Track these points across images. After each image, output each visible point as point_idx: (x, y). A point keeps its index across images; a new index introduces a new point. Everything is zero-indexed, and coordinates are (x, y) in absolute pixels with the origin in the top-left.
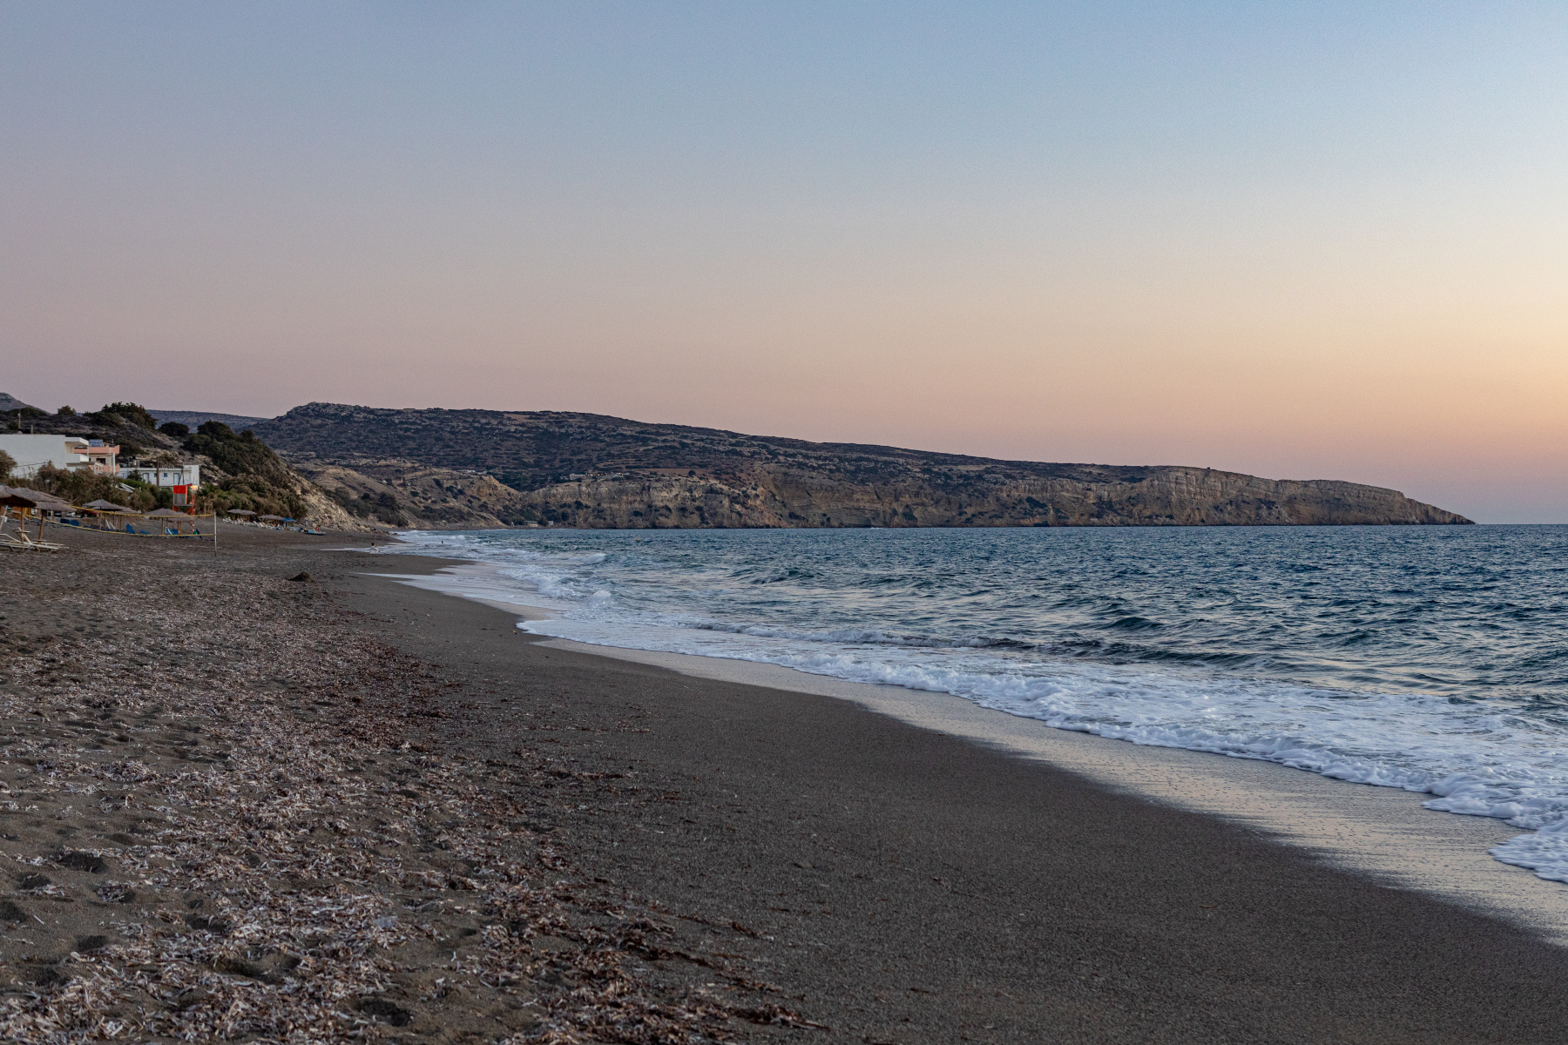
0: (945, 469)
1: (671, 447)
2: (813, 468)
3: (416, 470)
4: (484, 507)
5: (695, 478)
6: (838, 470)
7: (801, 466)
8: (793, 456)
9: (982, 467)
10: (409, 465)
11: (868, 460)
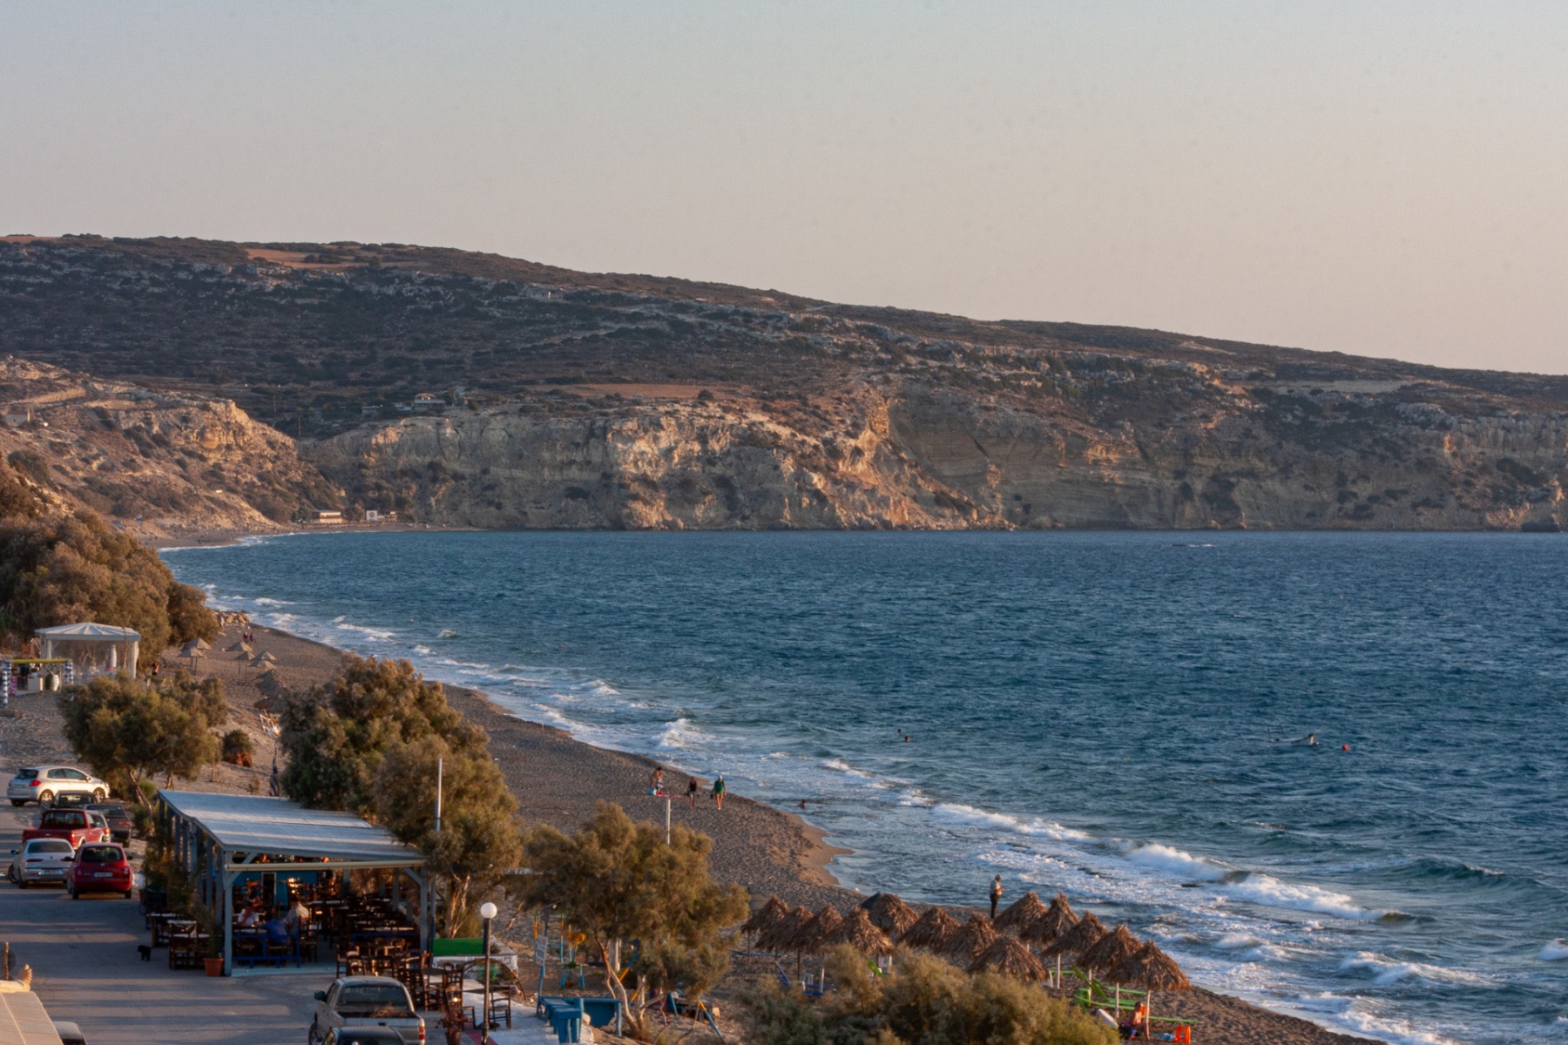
0: (1301, 387)
1: (652, 333)
2: (990, 386)
3: (51, 387)
4: (215, 476)
5: (713, 408)
6: (1049, 390)
7: (957, 377)
8: (943, 354)
9: (1390, 387)
10: (34, 374)
11: (1119, 365)
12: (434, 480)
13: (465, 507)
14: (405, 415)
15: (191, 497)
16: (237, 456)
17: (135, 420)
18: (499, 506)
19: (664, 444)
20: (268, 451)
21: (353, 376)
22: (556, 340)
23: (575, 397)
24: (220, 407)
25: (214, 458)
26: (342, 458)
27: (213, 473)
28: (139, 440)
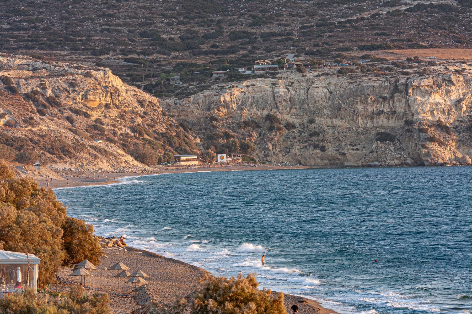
4: (97, 129)
12: (271, 129)
13: (296, 150)
14: (247, 77)
15: (79, 146)
16: (114, 113)
17: (33, 85)
18: (323, 149)
19: (454, 97)
20: (139, 109)
21: (204, 47)
22: (366, 15)
23: (383, 60)
24: (99, 74)
25: (96, 115)
26: (198, 112)
27: (95, 127)
28: (35, 101)
